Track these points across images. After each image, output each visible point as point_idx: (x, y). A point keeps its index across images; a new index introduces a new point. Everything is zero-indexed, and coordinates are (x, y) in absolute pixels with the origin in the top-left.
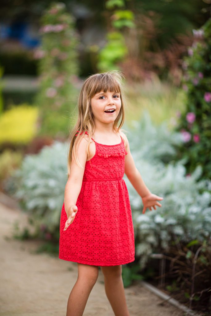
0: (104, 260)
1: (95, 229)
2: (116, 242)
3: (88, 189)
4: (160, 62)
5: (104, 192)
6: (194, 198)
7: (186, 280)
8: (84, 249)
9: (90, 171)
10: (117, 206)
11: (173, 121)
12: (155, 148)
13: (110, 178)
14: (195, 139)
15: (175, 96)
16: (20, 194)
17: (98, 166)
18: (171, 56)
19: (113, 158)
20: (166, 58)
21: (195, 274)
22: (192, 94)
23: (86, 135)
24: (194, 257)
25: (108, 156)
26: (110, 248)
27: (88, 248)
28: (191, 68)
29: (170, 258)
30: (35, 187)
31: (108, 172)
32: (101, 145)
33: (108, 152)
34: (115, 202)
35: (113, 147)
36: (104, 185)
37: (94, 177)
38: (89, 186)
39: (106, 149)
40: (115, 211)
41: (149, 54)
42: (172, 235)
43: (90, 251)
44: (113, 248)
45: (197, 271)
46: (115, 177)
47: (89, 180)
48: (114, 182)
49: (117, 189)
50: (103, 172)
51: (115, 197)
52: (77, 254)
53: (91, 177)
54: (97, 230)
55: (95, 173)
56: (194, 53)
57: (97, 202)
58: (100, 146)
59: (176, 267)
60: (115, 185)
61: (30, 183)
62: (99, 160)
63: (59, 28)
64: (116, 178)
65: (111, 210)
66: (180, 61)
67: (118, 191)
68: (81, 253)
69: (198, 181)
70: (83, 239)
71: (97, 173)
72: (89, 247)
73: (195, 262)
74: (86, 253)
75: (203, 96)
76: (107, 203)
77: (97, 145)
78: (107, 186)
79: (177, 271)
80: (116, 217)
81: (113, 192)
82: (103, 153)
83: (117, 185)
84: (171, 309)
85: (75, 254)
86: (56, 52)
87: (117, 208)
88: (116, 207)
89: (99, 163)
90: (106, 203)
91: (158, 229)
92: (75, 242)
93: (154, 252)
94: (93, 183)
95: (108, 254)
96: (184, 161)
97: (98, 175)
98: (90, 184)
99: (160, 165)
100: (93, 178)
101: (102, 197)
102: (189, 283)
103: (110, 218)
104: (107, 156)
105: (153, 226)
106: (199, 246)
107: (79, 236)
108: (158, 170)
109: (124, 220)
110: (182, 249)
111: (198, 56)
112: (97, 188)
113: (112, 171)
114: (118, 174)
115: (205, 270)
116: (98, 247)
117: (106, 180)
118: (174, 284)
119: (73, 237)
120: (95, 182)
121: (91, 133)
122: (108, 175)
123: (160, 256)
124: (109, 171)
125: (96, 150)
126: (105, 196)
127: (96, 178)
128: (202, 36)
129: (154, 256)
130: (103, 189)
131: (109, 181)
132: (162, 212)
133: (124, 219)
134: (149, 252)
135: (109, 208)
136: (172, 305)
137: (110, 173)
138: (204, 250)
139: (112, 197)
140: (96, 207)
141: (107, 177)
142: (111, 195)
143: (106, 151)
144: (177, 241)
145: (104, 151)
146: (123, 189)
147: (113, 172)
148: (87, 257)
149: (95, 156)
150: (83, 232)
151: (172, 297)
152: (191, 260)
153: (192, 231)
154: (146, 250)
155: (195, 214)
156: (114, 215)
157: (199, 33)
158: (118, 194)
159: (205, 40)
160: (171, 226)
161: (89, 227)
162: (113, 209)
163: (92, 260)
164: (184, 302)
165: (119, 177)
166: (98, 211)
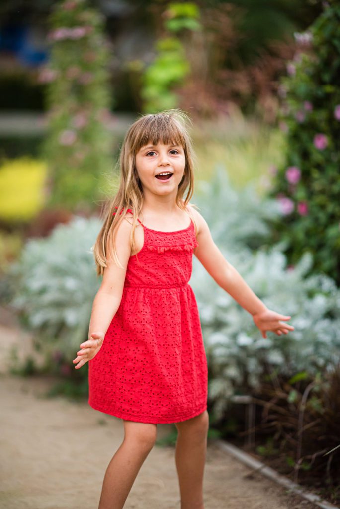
0: (157, 414)
1: (145, 363)
2: (177, 387)
3: (131, 301)
4: (243, 86)
5: (157, 306)
6: (300, 304)
7: (288, 437)
8: (126, 395)
9: (135, 272)
10: (179, 329)
11: (265, 182)
12: (236, 225)
13: (167, 284)
14: (301, 210)
15: (267, 140)
16: (19, 301)
17: (147, 265)
18: (261, 76)
19: (172, 253)
20: (252, 80)
21: (303, 426)
22: (294, 138)
23: (129, 215)
24: (300, 400)
25: (164, 249)
26: (167, 396)
27: (133, 393)
28: (293, 94)
29: (262, 402)
30: (43, 291)
31: (164, 275)
32: (153, 231)
33: (164, 243)
34: (175, 322)
35: (174, 235)
36: (158, 295)
37: (142, 281)
38: (133, 296)
39: (160, 237)
40: (174, 337)
41: (224, 74)
42: (265, 365)
43: (136, 399)
44: (173, 396)
45: (306, 422)
46: (175, 283)
47: (133, 286)
48: (174, 290)
49: (178, 301)
50: (156, 275)
51: (174, 314)
52: (115, 402)
53: (137, 282)
54: (148, 365)
55: (143, 276)
56: (297, 70)
57: (146, 322)
58: (151, 233)
59: (273, 416)
60: (176, 295)
61: (35, 284)
62: (150, 256)
63: (78, 32)
64: (177, 284)
65: (167, 335)
66: (274, 84)
67: (179, 304)
68: (121, 401)
69: (306, 277)
70: (124, 378)
71: (145, 276)
72: (134, 391)
73: (303, 407)
74: (129, 401)
75: (312, 139)
76: (162, 325)
77: (147, 231)
78: (162, 296)
79: (274, 423)
80: (176, 346)
81: (171, 307)
82: (156, 244)
83: (179, 294)
84: (265, 484)
85: (113, 403)
86: (74, 71)
87: (178, 332)
88: (176, 331)
89: (149, 261)
90: (160, 325)
91: (242, 355)
92: (111, 384)
93: (237, 393)
94: (140, 291)
95: (164, 405)
96: (283, 245)
97: (149, 279)
98: (135, 293)
99: (245, 253)
100: (140, 283)
101: (154, 314)
102: (293, 442)
103: (166, 348)
104: (162, 250)
105: (235, 350)
106: (309, 381)
107: (117, 374)
108: (242, 260)
109: (187, 352)
110: (282, 386)
111: (304, 76)
112: (147, 300)
113: (170, 273)
114: (180, 278)
115: (318, 420)
116: (148, 393)
117: (161, 286)
118: (270, 444)
119: (108, 376)
120: (142, 290)
121: (137, 211)
122: (164, 279)
123: (245, 398)
124: (166, 273)
125: (145, 239)
126: (159, 313)
127: (144, 284)
128: (310, 42)
129: (237, 399)
130: (156, 302)
131: (166, 288)
132: (248, 329)
133: (188, 350)
134: (229, 392)
135: (165, 332)
136: (266, 477)
137: (168, 277)
138: (316, 388)
139: (170, 315)
140: (145, 331)
141: (162, 282)
142: (168, 311)
143: (160, 241)
144: (274, 375)
145: (158, 241)
146: (187, 301)
147: (173, 275)
148: (131, 409)
149: (143, 249)
150: (126, 368)
151: (266, 465)
152: (296, 404)
153: (298, 358)
154: (224, 390)
155: (303, 331)
156: (173, 343)
157: (305, 37)
158: (179, 310)
159: (313, 49)
160: (263, 350)
161: (137, 359)
162: (171, 335)
163: (139, 414)
164: (286, 472)
165: (183, 282)
166: (149, 337)
